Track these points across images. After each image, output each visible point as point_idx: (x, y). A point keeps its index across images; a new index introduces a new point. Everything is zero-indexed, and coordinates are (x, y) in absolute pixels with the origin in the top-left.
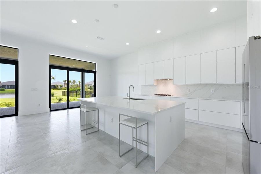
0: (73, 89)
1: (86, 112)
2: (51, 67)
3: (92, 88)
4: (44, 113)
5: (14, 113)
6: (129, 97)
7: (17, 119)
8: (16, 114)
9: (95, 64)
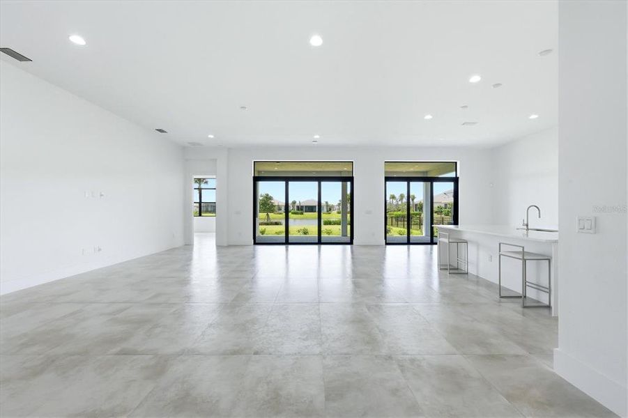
0: (399, 213)
1: (449, 242)
2: (387, 179)
3: (442, 212)
4: (378, 246)
5: (349, 242)
6: (527, 226)
7: (352, 248)
8: (351, 243)
9: (456, 163)
